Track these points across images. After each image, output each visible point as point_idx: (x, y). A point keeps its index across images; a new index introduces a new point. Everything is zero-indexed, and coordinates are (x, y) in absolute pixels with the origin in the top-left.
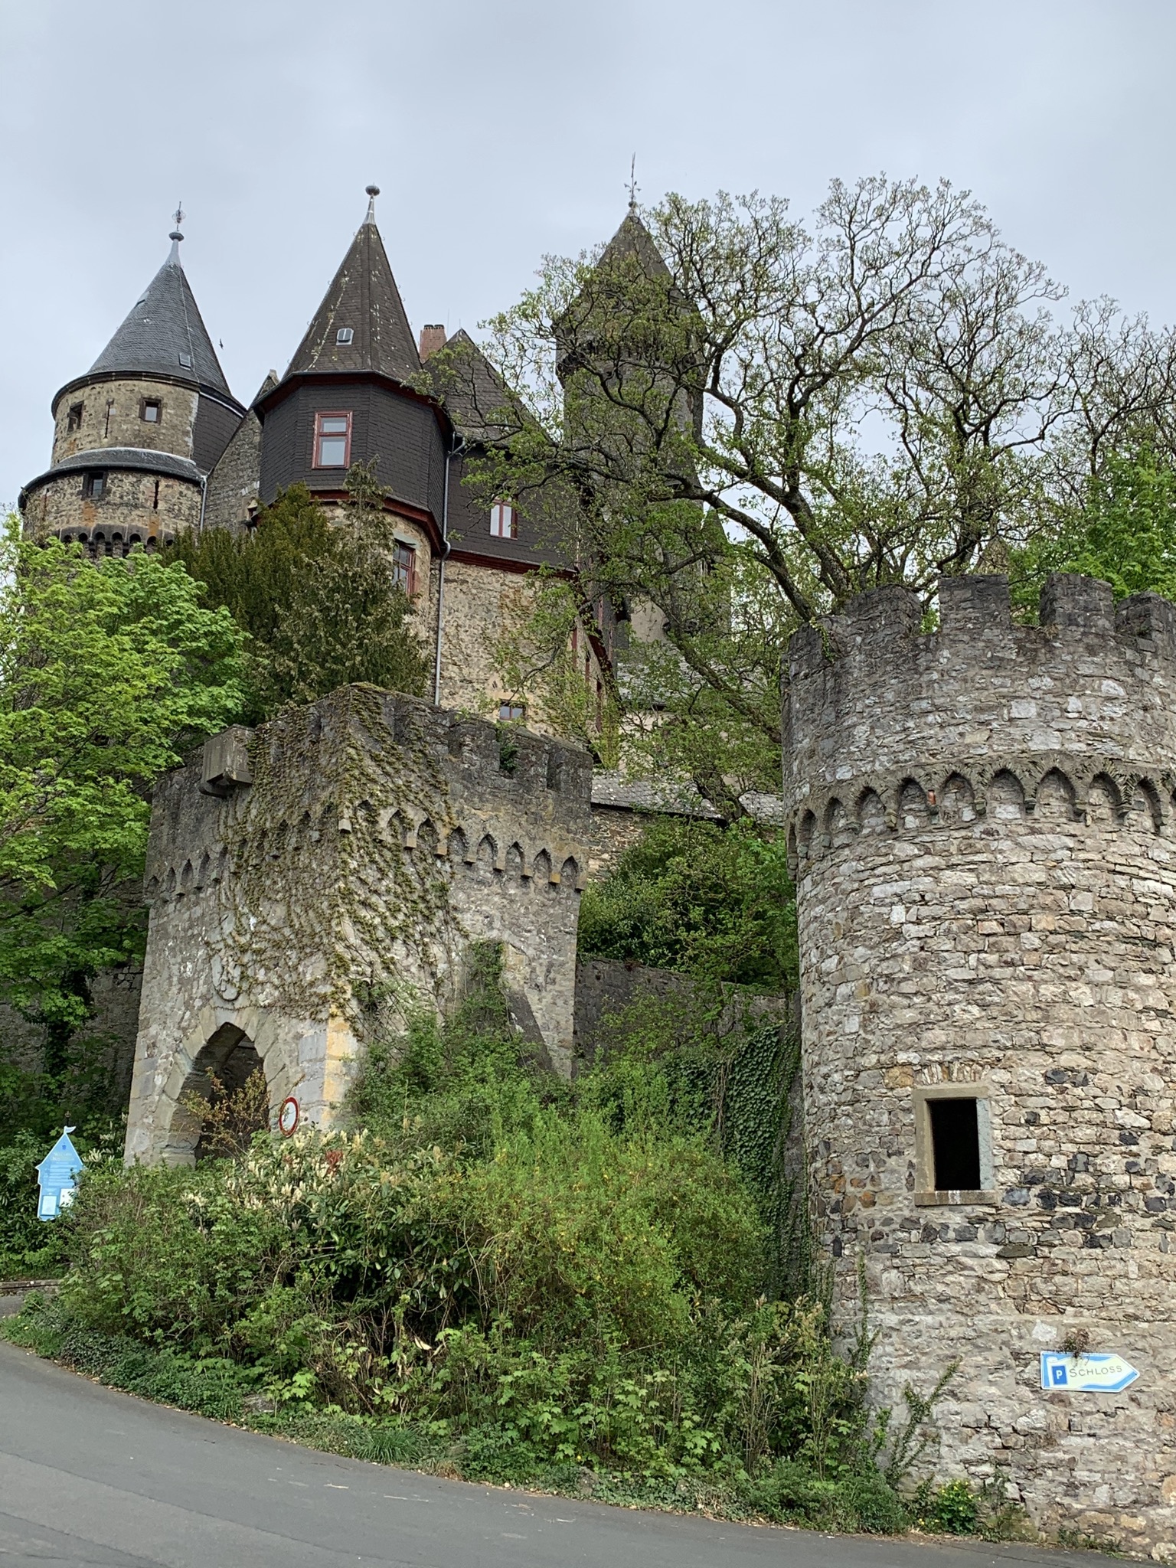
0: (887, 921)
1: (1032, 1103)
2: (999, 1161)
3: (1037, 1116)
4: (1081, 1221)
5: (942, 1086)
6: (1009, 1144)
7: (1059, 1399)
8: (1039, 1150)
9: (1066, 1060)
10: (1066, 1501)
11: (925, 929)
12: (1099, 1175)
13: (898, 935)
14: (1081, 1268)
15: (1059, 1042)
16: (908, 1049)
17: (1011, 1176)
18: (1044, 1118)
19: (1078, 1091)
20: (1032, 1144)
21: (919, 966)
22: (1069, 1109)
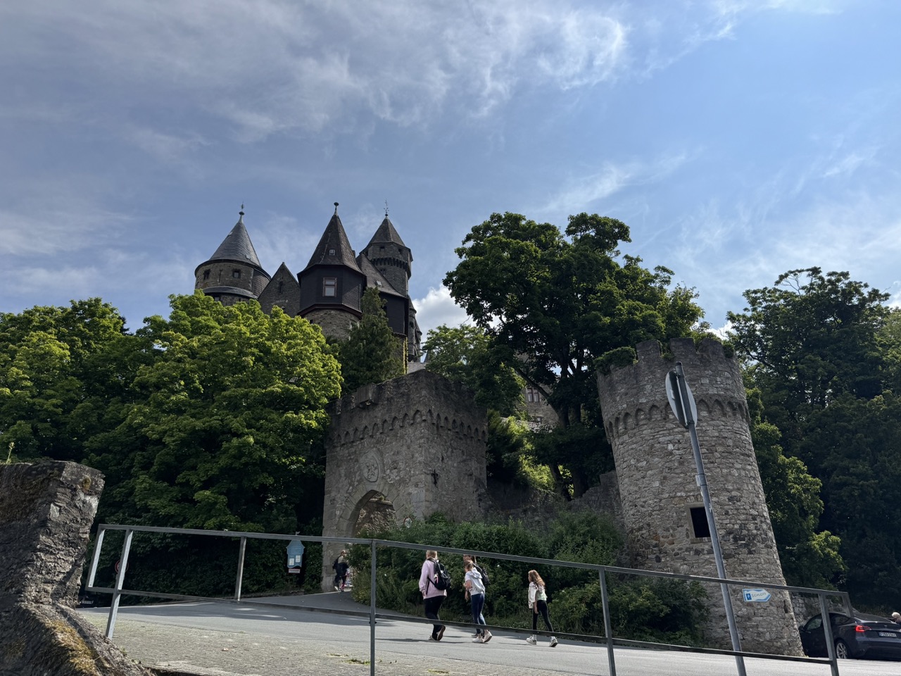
0: (667, 449)
1: (726, 507)
2: (718, 527)
3: (728, 512)
4: (746, 545)
5: (695, 503)
6: (721, 521)
7: (750, 605)
8: (730, 523)
9: (734, 493)
10: (758, 639)
11: (681, 452)
12: (748, 530)
13: (671, 453)
14: (749, 561)
15: (731, 488)
16: (681, 491)
17: (722, 532)
18: (730, 513)
19: (739, 503)
20: (728, 521)
21: (681, 463)
22: (737, 509)
